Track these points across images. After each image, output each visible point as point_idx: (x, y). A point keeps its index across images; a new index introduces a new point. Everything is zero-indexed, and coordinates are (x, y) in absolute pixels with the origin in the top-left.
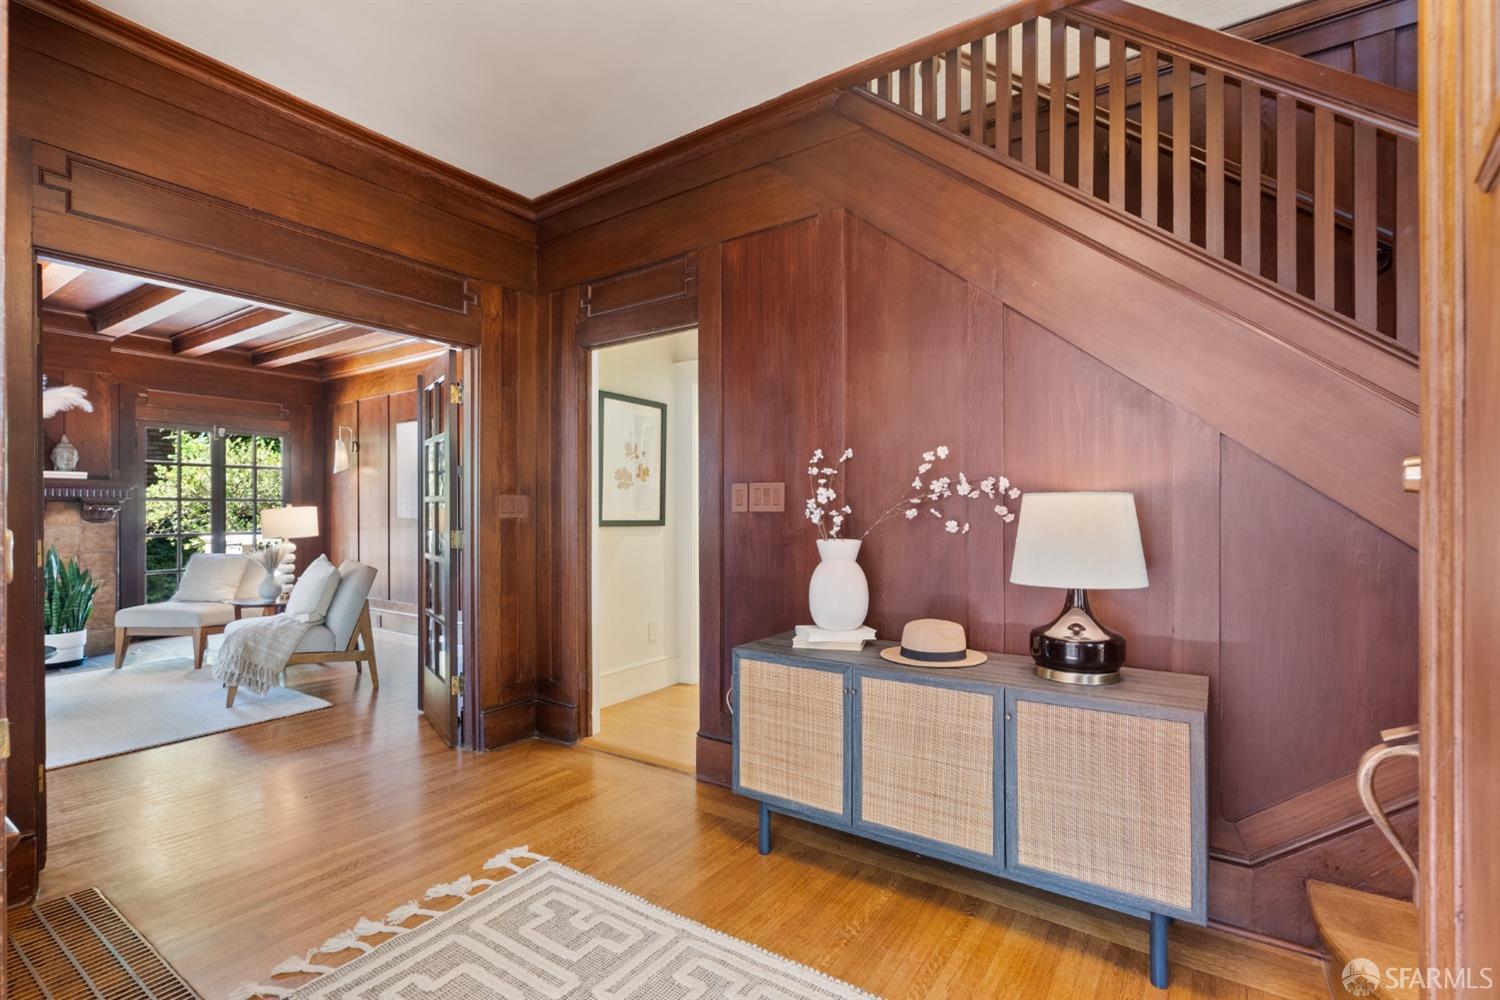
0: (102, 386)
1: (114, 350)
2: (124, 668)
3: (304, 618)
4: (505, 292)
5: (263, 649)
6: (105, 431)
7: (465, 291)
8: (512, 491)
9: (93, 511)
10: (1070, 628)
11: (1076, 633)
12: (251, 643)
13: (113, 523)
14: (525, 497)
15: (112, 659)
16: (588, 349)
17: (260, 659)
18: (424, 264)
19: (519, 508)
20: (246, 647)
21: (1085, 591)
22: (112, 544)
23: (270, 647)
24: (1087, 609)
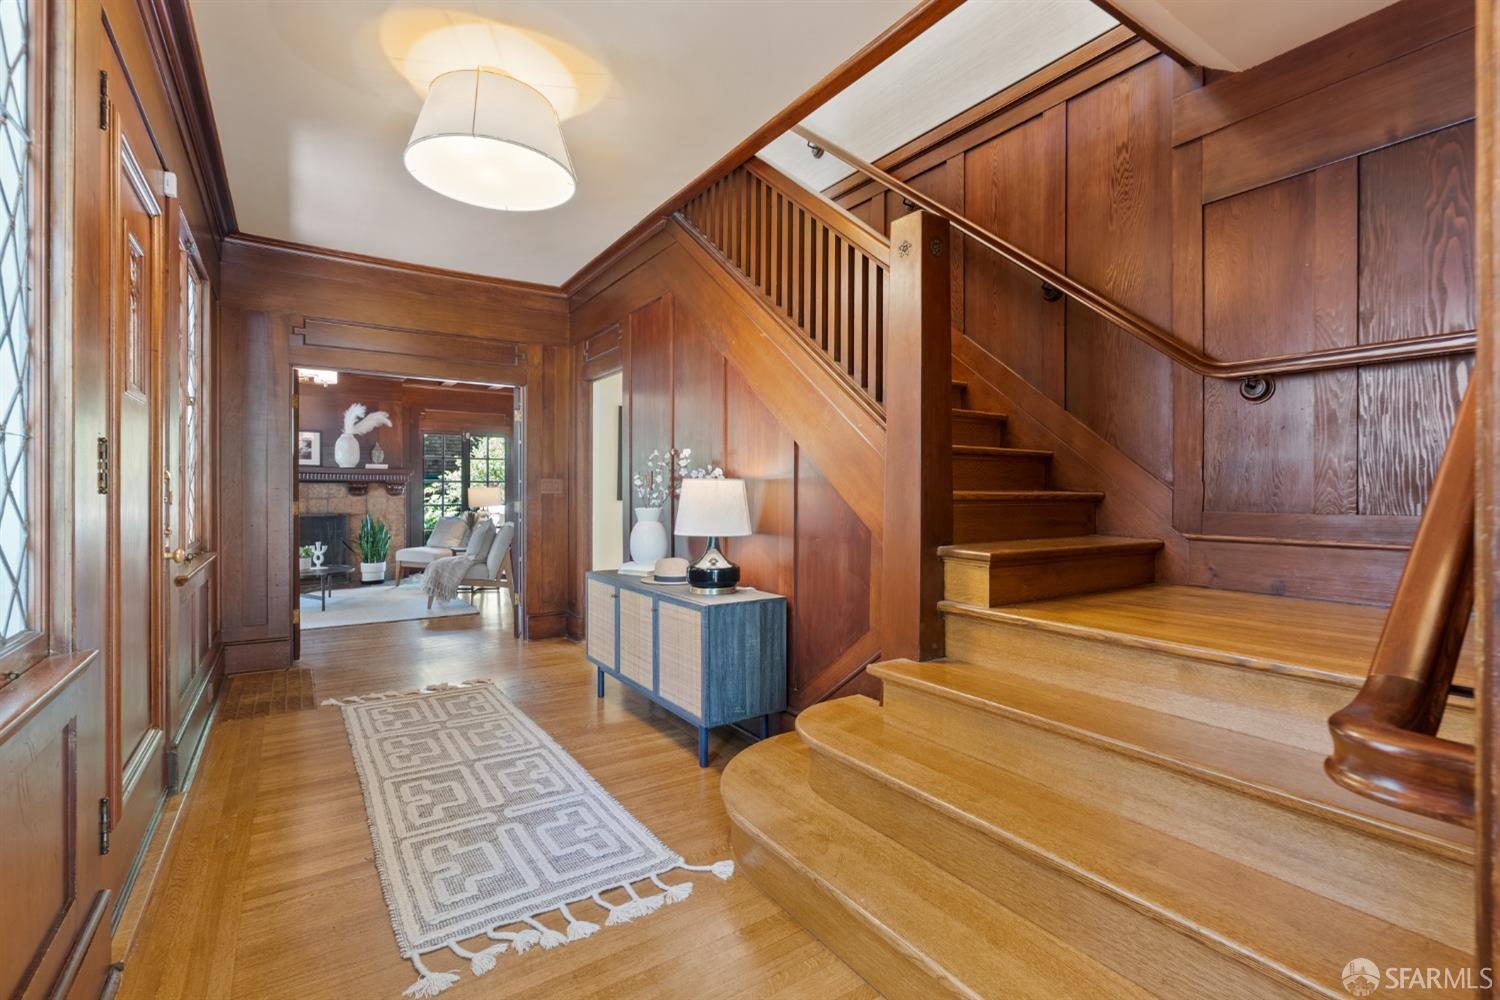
0: (398, 410)
1: (404, 385)
2: (400, 586)
3: (472, 558)
4: (545, 349)
5: (447, 574)
6: (399, 438)
7: (517, 351)
8: (550, 476)
9: (392, 489)
10: (710, 561)
11: (714, 564)
12: (440, 571)
13: (402, 496)
14: (560, 481)
15: (394, 582)
16: (590, 381)
17: (445, 581)
18: (487, 340)
19: (556, 487)
20: (437, 573)
21: (717, 539)
22: (402, 509)
23: (450, 573)
24: (717, 547)
